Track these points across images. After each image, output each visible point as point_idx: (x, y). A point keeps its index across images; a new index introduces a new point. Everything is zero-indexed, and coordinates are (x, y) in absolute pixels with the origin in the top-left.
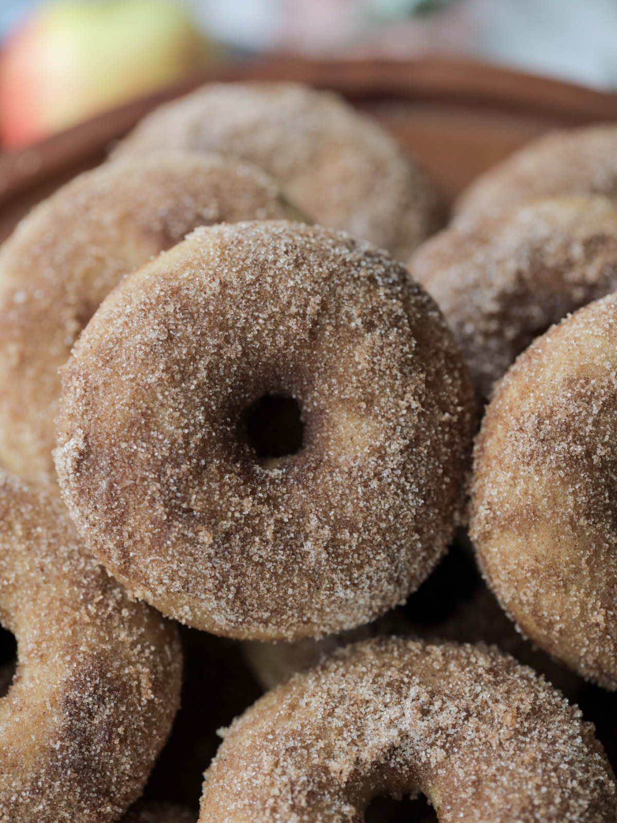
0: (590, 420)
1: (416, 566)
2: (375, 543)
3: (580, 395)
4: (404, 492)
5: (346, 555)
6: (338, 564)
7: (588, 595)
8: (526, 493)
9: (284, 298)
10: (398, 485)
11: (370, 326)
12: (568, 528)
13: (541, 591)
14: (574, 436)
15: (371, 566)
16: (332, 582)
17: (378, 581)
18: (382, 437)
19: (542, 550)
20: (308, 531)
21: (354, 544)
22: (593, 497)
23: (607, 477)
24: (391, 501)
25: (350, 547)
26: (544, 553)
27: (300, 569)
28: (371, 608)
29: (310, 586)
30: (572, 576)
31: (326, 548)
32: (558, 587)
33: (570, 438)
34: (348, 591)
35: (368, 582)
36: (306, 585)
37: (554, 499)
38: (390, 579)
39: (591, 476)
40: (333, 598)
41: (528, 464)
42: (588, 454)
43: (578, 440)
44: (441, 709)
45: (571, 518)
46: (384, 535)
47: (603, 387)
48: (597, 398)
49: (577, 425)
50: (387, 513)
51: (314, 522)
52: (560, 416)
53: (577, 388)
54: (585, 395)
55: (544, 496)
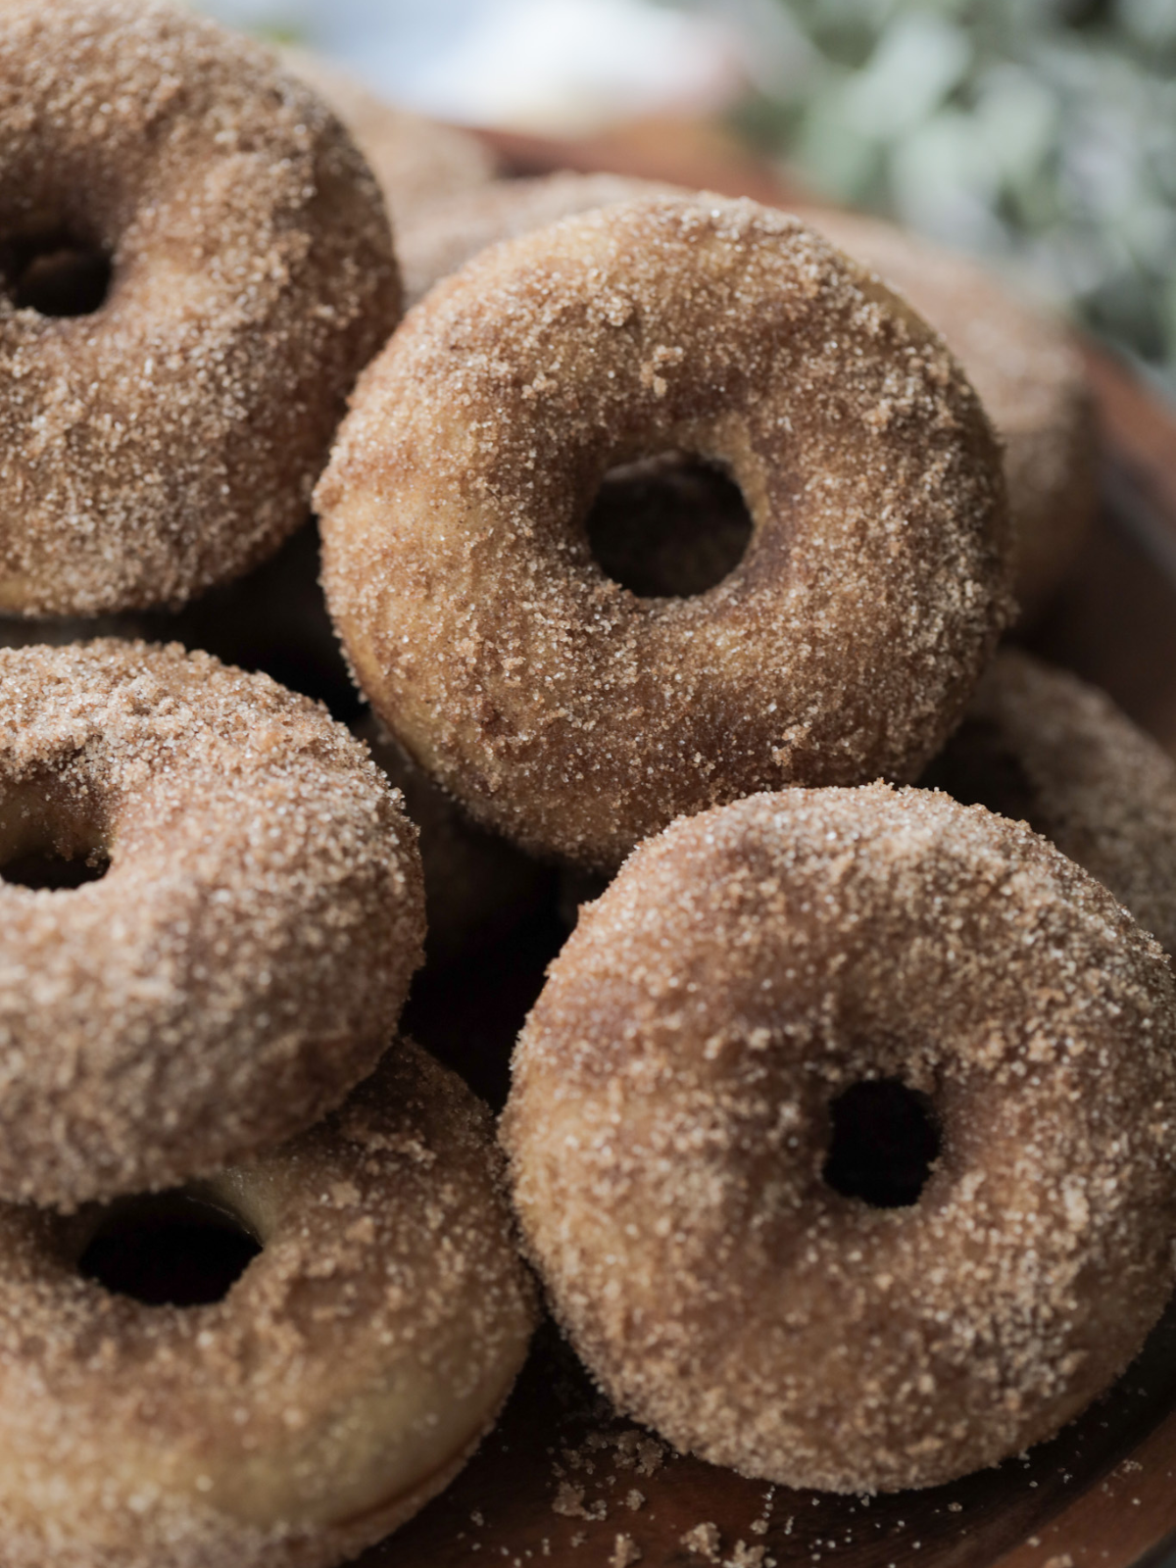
0: (536, 330)
1: (214, 529)
2: (149, 452)
3: (531, 293)
4: (220, 390)
5: (96, 455)
6: (80, 464)
7: (463, 606)
8: (405, 426)
9: (124, 67)
10: (213, 377)
11: (246, 147)
12: (454, 486)
13: (392, 590)
14: (503, 351)
15: (133, 488)
16: (63, 492)
17: (142, 521)
18: (211, 301)
19: (406, 520)
20: (47, 399)
21: (115, 443)
22: (507, 449)
23: (541, 430)
24: (194, 395)
25: (107, 445)
26: (409, 524)
27: (17, 456)
28: (123, 577)
29: (26, 488)
30: (444, 571)
31: (67, 434)
32: (417, 583)
33: (496, 351)
34: (86, 517)
35: (123, 515)
36: (20, 484)
37: (445, 440)
38: (163, 532)
39: (514, 416)
40: (60, 524)
41: (421, 381)
42: (518, 383)
43: (508, 355)
44: (169, 712)
45: (464, 474)
46: (167, 446)
47: (569, 288)
48: (555, 301)
49: (512, 334)
50: (183, 411)
51: (61, 390)
52: (489, 318)
53: (530, 280)
54: (538, 292)
55: (431, 431)
